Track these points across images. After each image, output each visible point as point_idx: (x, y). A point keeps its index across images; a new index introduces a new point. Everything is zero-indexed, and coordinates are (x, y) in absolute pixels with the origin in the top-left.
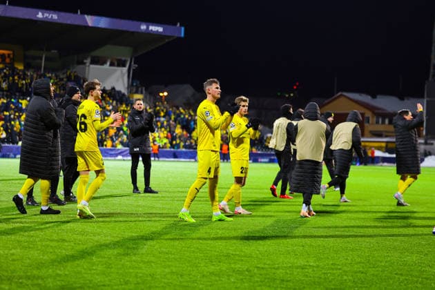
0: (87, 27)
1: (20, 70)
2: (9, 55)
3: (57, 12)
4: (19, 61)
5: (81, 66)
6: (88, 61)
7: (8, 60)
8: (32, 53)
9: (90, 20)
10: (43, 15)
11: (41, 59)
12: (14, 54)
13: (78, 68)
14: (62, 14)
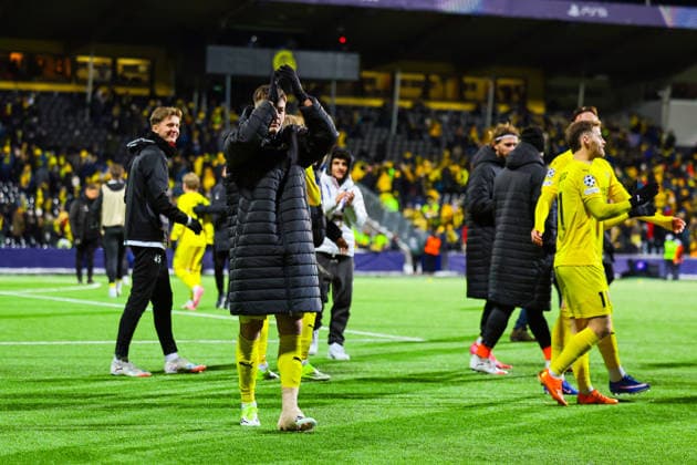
0: (663, 30)
1: (539, 115)
2: (517, 88)
3: (606, 4)
4: (536, 99)
5: (652, 104)
6: (666, 93)
7: (515, 97)
8: (560, 81)
9: (669, 16)
10: (580, 9)
11: (577, 92)
12: (526, 85)
13: (647, 108)
14: (617, 7)
